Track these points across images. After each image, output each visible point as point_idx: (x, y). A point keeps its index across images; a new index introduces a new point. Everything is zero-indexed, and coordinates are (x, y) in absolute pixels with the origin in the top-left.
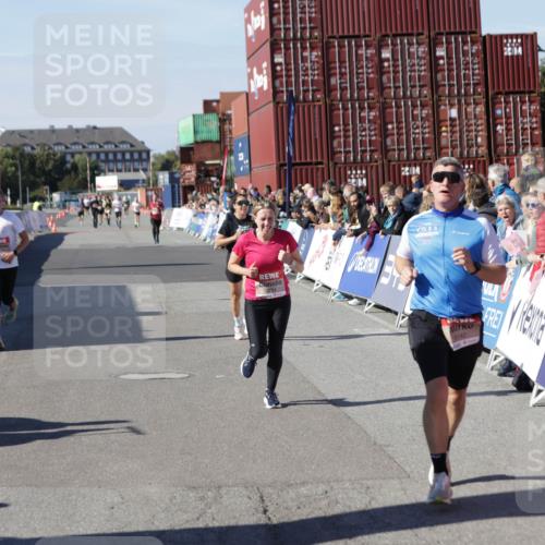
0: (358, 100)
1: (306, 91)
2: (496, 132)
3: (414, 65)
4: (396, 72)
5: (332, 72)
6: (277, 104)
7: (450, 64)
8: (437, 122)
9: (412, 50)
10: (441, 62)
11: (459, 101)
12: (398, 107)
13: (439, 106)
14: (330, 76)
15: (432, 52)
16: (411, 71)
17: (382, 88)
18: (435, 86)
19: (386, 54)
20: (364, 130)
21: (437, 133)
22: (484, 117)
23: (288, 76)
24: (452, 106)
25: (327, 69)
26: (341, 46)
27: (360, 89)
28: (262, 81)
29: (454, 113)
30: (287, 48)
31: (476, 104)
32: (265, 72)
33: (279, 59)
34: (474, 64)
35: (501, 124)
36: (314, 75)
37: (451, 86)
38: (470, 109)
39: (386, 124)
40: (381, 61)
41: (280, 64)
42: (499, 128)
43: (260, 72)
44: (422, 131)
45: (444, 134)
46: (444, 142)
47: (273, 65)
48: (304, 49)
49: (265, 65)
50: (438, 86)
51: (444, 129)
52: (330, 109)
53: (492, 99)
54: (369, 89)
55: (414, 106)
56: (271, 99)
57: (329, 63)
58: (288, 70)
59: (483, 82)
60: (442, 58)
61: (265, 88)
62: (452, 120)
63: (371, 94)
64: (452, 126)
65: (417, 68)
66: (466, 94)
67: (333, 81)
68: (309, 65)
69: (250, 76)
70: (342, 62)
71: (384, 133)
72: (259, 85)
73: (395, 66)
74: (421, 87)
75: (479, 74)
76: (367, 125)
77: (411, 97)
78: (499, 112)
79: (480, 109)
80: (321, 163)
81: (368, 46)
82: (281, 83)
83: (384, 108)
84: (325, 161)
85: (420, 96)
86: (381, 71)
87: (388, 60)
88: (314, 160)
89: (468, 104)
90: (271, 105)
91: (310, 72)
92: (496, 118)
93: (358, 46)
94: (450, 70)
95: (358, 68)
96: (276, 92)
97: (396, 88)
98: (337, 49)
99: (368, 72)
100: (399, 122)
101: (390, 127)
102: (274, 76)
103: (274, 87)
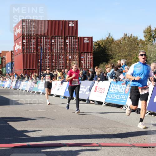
0: (45, 53)
1: (31, 50)
2: (81, 62)
3: (60, 44)
4: (55, 46)
5: (39, 45)
6: (24, 53)
7: (70, 44)
8: (66, 59)
9: (60, 40)
10: (67, 44)
11: (72, 54)
12: (56, 55)
13: (66, 55)
14: (38, 46)
15: (65, 41)
16: (59, 46)
17: (52, 50)
18: (65, 50)
19: (53, 41)
20: (47, 61)
21: (66, 62)
22: (78, 59)
23: (27, 46)
24: (70, 55)
25: (37, 45)
26: (41, 38)
27: (46, 50)
28: (19, 47)
29: (70, 57)
30: (27, 38)
31: (76, 55)
32: (20, 44)
33: (24, 41)
34: (76, 45)
35: (83, 61)
36: (34, 46)
37: (70, 50)
38: (75, 56)
39: (52, 60)
40: (52, 43)
41: (25, 42)
42: (82, 61)
43: (18, 44)
44: (62, 62)
45: (68, 63)
46: (67, 65)
47: (23, 43)
48: (31, 39)
49: (20, 43)
50: (66, 50)
51: (67, 61)
52: (38, 55)
53: (81, 54)
54: (48, 50)
55: (60, 55)
56: (22, 52)
57: (38, 43)
58: (27, 44)
59: (78, 49)
60: (68, 43)
61: (20, 49)
62: (70, 59)
63: (49, 52)
64: (70, 61)
65: (61, 45)
66: (74, 53)
67: (39, 48)
68: (32, 43)
69: (15, 46)
70: (41, 43)
71: (52, 62)
72: (18, 48)
73: (55, 44)
74: (62, 50)
75: (77, 47)
76: (47, 60)
77: (59, 53)
78: (82, 57)
79: (77, 56)
80: (35, 69)
81: (48, 39)
82: (25, 48)
83: (52, 55)
84: (36, 69)
85: (61, 53)
86: (51, 45)
87: (53, 43)
88: (33, 69)
89: (74, 55)
90: (22, 53)
91: (33, 45)
92: (81, 59)
93: (46, 39)
94: (70, 46)
95: (45, 45)
96: (23, 50)
97: (55, 50)
98: (40, 39)
99: (48, 46)
100: (56, 59)
101: (53, 60)
102: (23, 45)
103: (23, 49)
